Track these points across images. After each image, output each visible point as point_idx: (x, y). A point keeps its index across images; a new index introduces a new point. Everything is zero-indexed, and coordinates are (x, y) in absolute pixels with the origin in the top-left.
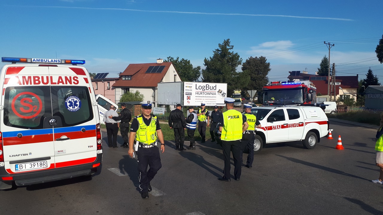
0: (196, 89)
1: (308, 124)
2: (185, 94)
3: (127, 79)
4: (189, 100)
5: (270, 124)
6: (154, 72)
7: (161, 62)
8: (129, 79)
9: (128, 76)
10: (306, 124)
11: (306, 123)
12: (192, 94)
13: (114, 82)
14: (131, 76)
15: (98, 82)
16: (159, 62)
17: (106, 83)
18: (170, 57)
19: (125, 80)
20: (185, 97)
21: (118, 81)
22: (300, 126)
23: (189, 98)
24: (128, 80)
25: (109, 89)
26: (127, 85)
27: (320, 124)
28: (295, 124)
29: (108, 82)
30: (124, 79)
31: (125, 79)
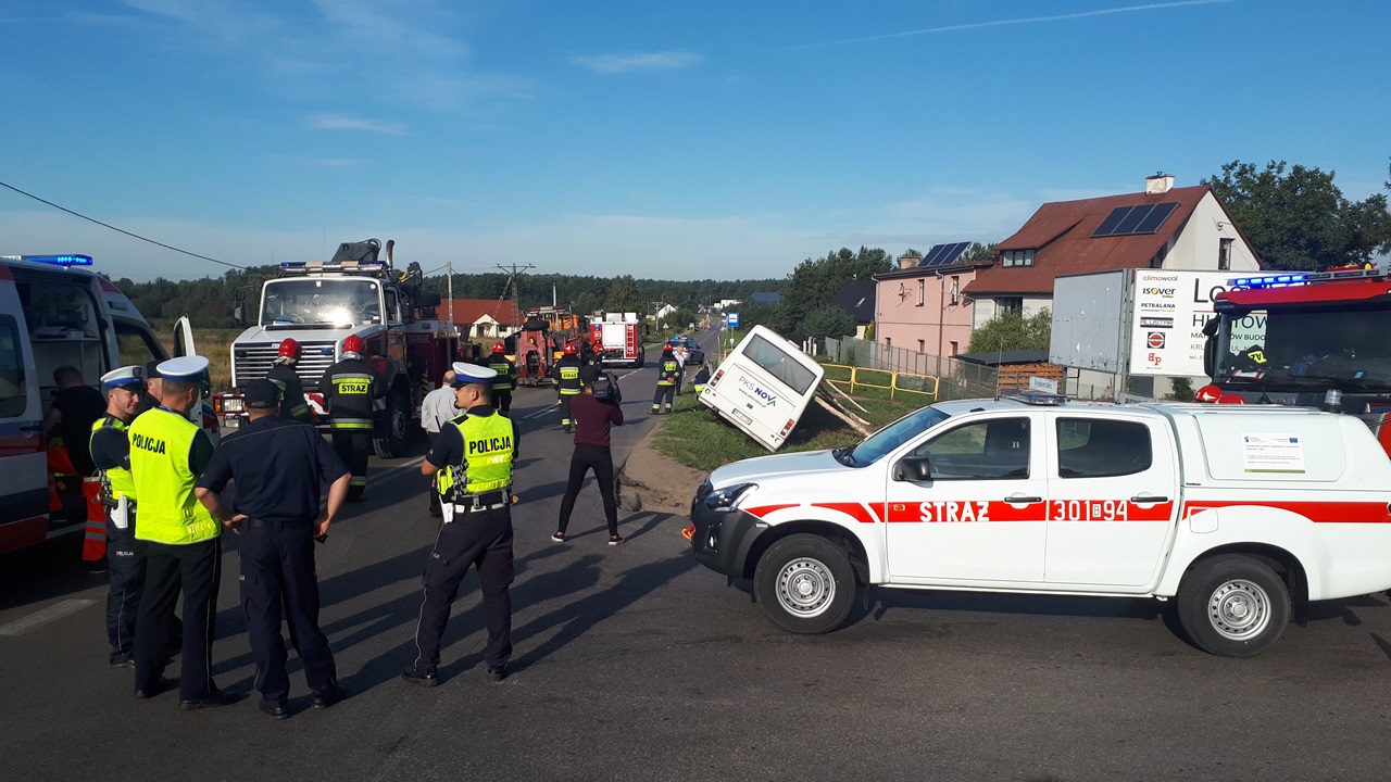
0: (1196, 300)
1: (1210, 510)
2: (1137, 322)
3: (1019, 262)
4: (1157, 351)
5: (908, 492)
6: (1125, 231)
7: (1161, 186)
8: (1028, 262)
9: (1023, 251)
10: (1193, 512)
11: (1189, 504)
12: (1174, 323)
13: (972, 276)
14: (1036, 250)
15: (925, 279)
16: (1155, 187)
17: (948, 278)
18: (1235, 164)
19: (1014, 266)
20: (1140, 336)
21: (988, 271)
22: (1135, 514)
23: (1156, 341)
24: (1023, 265)
25: (956, 304)
26: (1015, 288)
27: (1315, 521)
28: (1102, 503)
29: (953, 278)
30: (1008, 262)
31: (1014, 262)
